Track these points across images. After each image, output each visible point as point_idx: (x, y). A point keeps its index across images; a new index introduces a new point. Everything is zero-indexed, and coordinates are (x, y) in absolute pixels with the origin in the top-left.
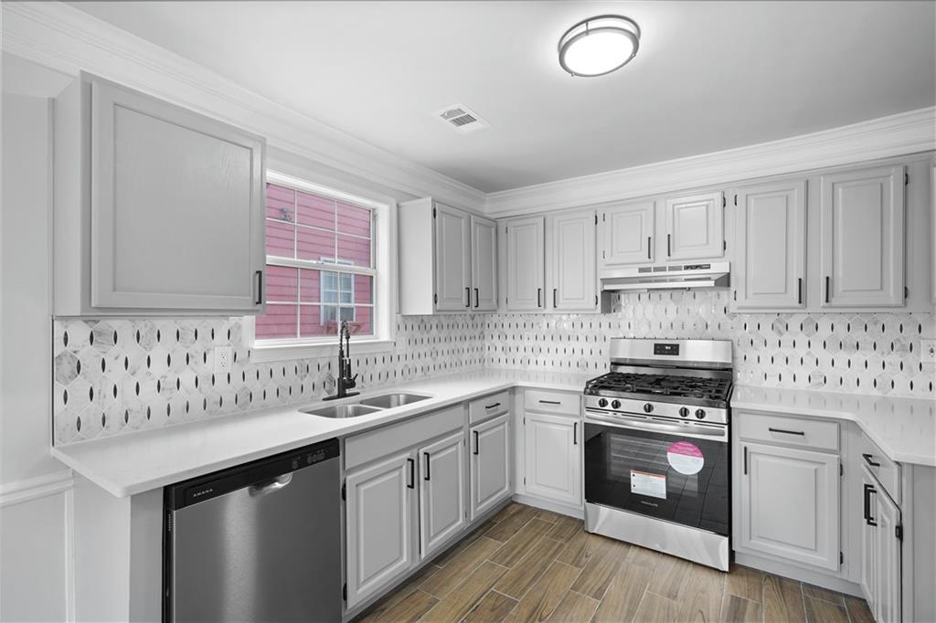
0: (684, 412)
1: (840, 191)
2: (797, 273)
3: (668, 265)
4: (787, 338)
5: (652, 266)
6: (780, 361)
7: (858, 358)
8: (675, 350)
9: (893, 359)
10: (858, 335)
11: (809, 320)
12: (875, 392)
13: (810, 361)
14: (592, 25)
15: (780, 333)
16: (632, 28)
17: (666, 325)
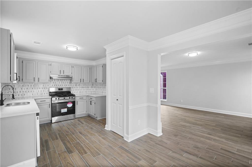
0: (70, 98)
1: (84, 69)
2: (80, 78)
3: (63, 75)
4: (77, 87)
5: (61, 75)
6: (76, 90)
7: (84, 89)
8: (62, 89)
9: (87, 89)
10: (84, 86)
11: (79, 84)
12: (86, 93)
13: (79, 90)
14: (74, 47)
15: (76, 86)
16: (77, 48)
17: (60, 85)
